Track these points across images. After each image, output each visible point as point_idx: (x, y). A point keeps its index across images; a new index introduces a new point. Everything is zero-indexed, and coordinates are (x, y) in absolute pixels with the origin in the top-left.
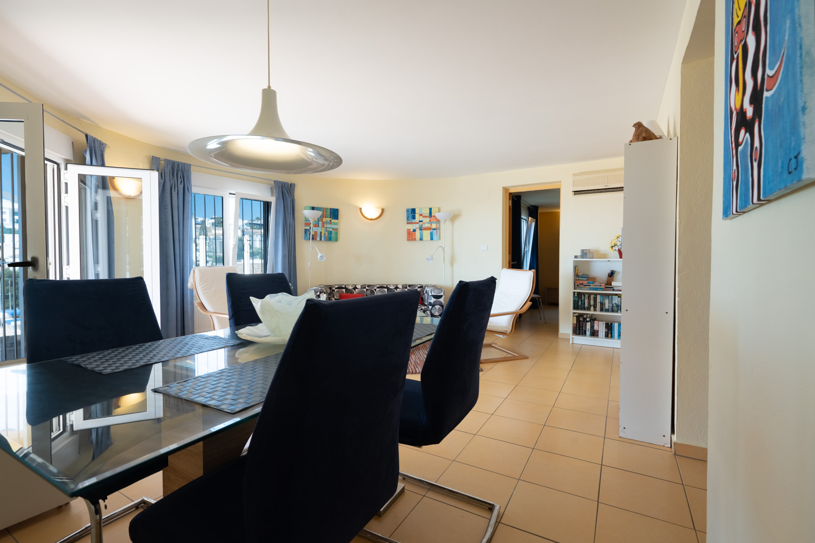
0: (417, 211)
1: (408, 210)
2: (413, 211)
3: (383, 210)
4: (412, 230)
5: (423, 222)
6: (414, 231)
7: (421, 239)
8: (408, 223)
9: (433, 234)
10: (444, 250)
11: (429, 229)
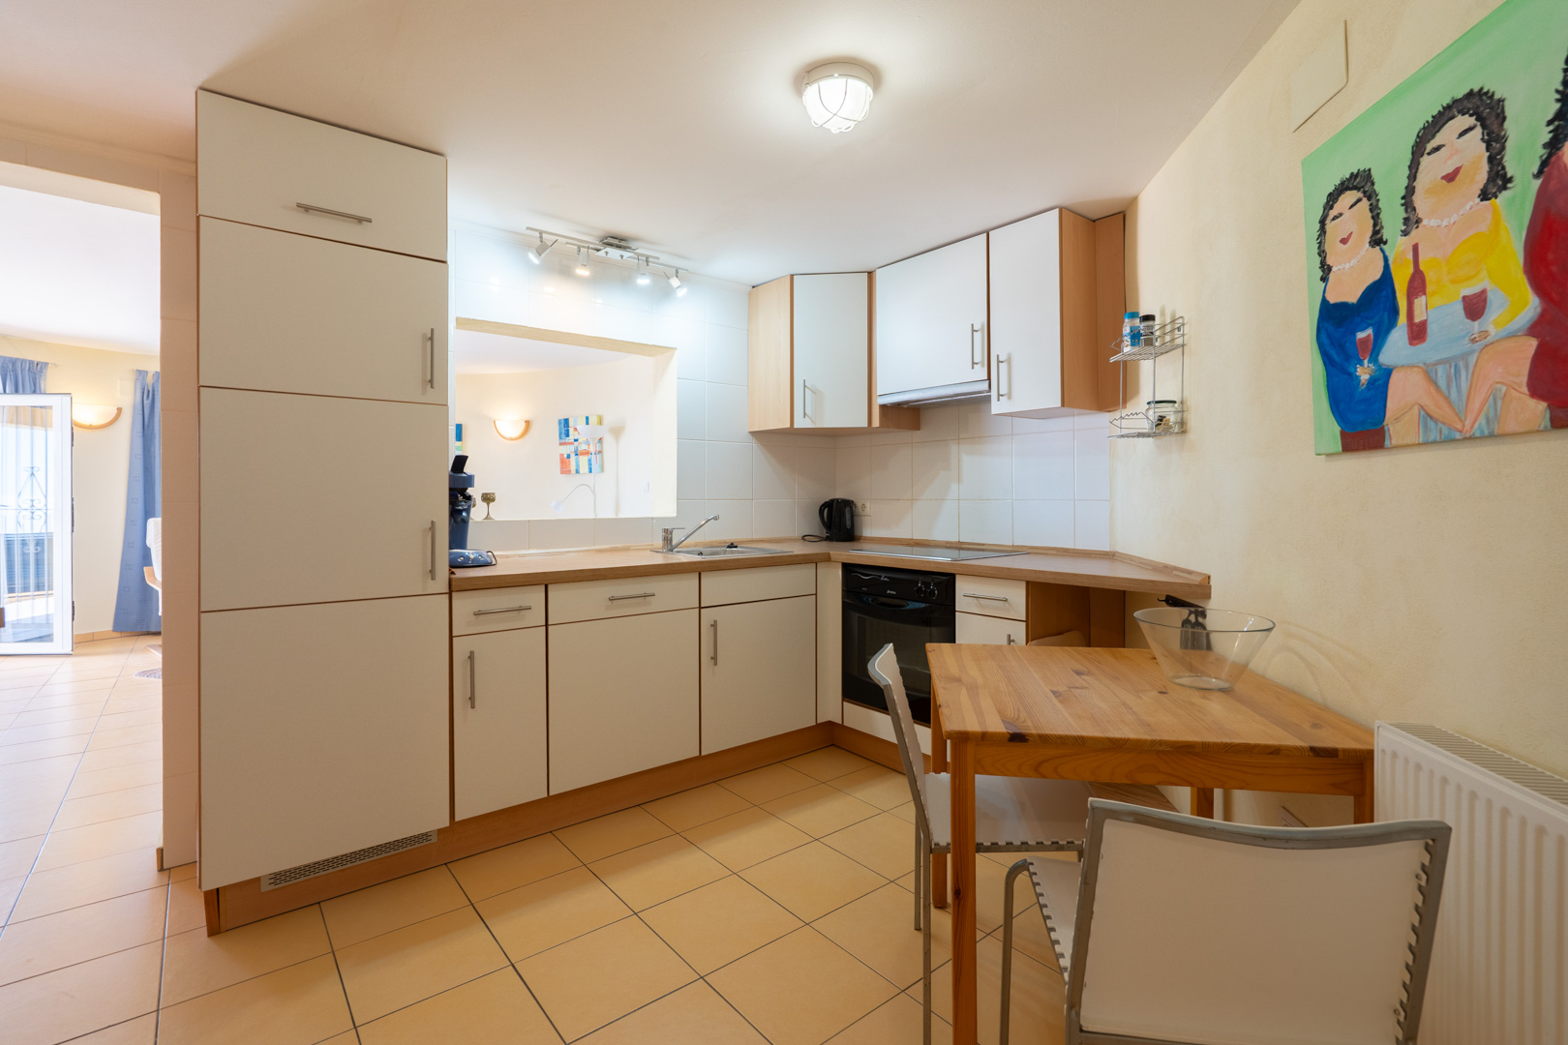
0: (571, 423)
1: (560, 421)
2: (566, 421)
3: (528, 423)
4: (565, 456)
5: (580, 441)
6: (569, 457)
7: (577, 472)
8: (561, 444)
9: (593, 462)
10: (594, 492)
11: (587, 453)
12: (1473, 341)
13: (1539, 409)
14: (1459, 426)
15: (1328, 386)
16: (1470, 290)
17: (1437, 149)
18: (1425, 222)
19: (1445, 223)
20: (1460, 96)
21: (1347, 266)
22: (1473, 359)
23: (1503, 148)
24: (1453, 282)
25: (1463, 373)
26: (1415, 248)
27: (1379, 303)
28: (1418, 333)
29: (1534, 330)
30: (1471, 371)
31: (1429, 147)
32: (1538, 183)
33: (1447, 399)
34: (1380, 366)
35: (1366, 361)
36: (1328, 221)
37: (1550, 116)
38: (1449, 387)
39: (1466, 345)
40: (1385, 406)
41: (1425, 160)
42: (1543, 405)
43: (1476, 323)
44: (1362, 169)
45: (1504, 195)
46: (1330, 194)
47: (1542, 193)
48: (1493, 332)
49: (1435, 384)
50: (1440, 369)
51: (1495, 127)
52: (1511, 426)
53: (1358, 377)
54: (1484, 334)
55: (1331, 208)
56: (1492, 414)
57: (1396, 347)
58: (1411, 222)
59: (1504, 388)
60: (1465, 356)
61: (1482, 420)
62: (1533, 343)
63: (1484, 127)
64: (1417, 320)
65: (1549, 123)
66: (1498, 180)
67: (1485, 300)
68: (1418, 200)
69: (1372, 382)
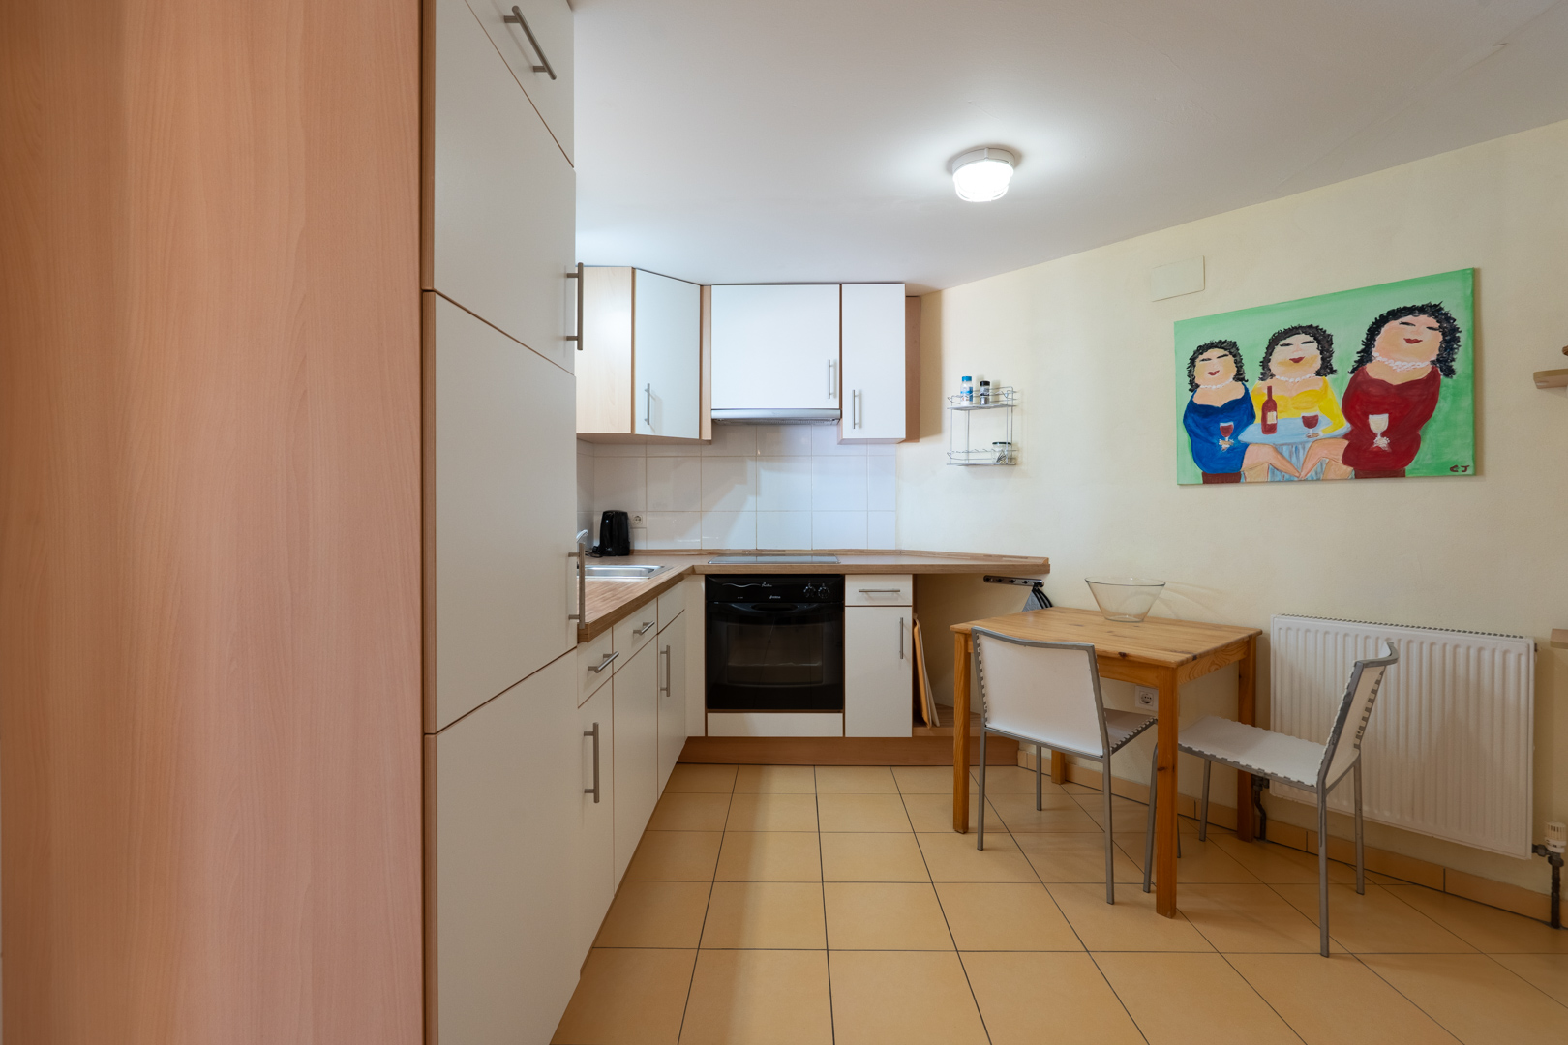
12: (1309, 437)
13: (1350, 470)
14: (1297, 475)
15: (1192, 448)
16: (1309, 414)
17: (1288, 345)
18: (1276, 377)
19: (1291, 380)
20: (1304, 325)
21: (1214, 387)
22: (1308, 446)
23: (1331, 356)
24: (1297, 409)
25: (1301, 451)
26: (1270, 389)
27: (1240, 410)
28: (1270, 429)
29: (1346, 437)
30: (1306, 450)
31: (1282, 343)
32: (1352, 376)
33: (1290, 462)
34: (1239, 442)
35: (1227, 439)
36: (1197, 360)
37: (1359, 350)
38: (1291, 456)
39: (1304, 438)
40: (1242, 462)
41: (1278, 349)
42: (1350, 469)
43: (1311, 430)
44: (1229, 340)
45: (1330, 377)
46: (1200, 347)
47: (1352, 381)
48: (1322, 435)
49: (1282, 454)
50: (1285, 448)
51: (1327, 346)
52: (1332, 476)
53: (1220, 447)
54: (1317, 435)
55: (1202, 354)
56: (1319, 470)
57: (1252, 433)
58: (1266, 373)
59: (1327, 460)
60: (1303, 444)
61: (1313, 473)
62: (1347, 443)
63: (1319, 343)
64: (1269, 422)
65: (1358, 353)
66: (1326, 369)
67: (1317, 420)
68: (1272, 365)
69: (1231, 450)
